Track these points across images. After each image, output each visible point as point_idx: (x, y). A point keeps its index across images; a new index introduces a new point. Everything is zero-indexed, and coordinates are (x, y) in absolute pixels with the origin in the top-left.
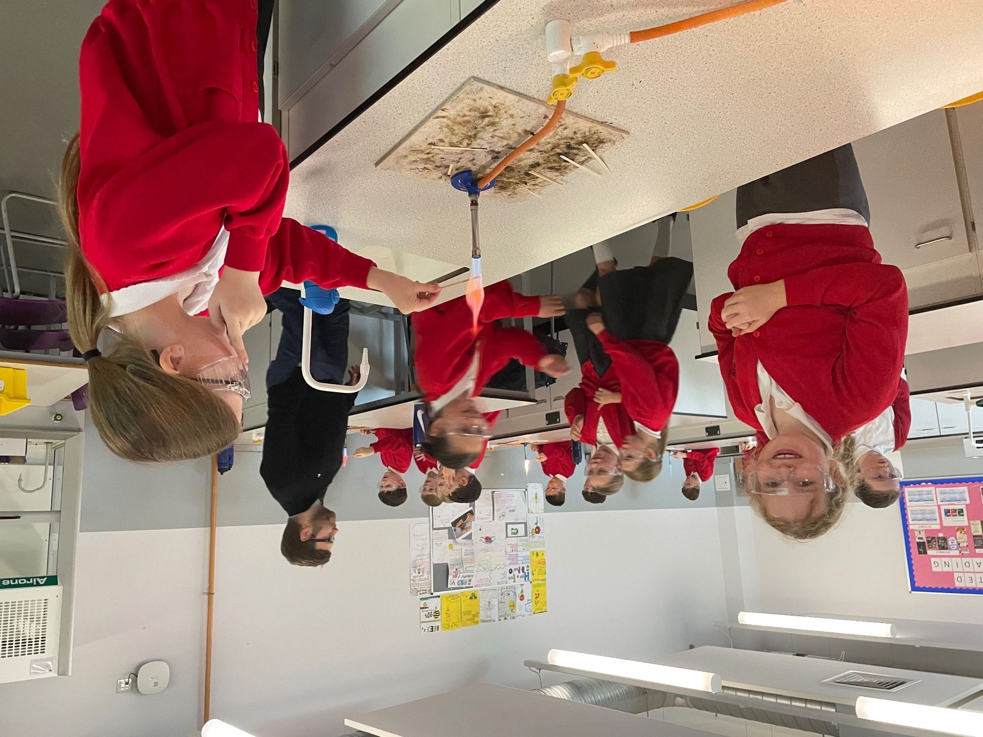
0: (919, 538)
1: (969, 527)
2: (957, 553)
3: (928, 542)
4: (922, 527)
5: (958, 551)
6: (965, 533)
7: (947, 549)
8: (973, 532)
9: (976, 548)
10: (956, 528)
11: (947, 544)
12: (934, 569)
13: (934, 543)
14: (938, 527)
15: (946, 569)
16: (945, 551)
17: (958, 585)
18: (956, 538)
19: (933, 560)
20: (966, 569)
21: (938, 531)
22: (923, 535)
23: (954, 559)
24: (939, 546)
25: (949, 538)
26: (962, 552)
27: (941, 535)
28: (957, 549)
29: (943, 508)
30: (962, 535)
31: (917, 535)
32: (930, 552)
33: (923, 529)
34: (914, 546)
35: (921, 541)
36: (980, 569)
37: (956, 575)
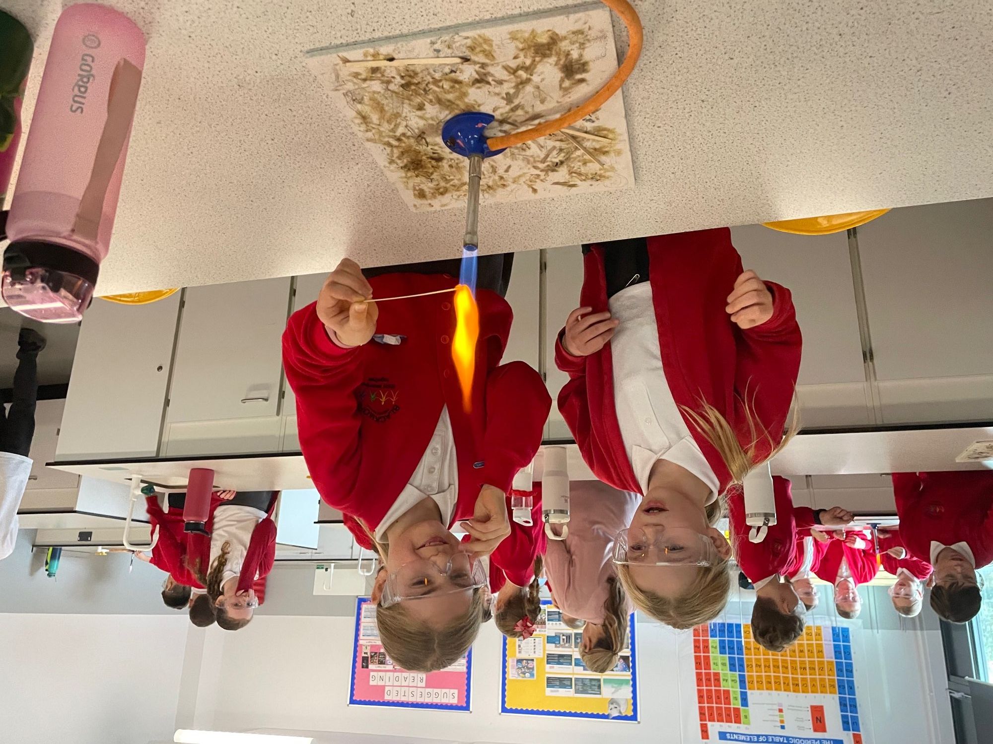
0: (365, 653)
2: (390, 667)
3: (372, 657)
4: (369, 642)
7: (384, 664)
12: (372, 683)
13: (376, 658)
15: (381, 683)
16: (383, 666)
17: (387, 698)
19: (372, 674)
20: (396, 683)
22: (368, 651)
23: (388, 674)
24: (379, 661)
31: (364, 650)
32: (371, 666)
33: (370, 644)
34: (359, 660)
35: (366, 655)
36: (406, 684)
37: (387, 689)
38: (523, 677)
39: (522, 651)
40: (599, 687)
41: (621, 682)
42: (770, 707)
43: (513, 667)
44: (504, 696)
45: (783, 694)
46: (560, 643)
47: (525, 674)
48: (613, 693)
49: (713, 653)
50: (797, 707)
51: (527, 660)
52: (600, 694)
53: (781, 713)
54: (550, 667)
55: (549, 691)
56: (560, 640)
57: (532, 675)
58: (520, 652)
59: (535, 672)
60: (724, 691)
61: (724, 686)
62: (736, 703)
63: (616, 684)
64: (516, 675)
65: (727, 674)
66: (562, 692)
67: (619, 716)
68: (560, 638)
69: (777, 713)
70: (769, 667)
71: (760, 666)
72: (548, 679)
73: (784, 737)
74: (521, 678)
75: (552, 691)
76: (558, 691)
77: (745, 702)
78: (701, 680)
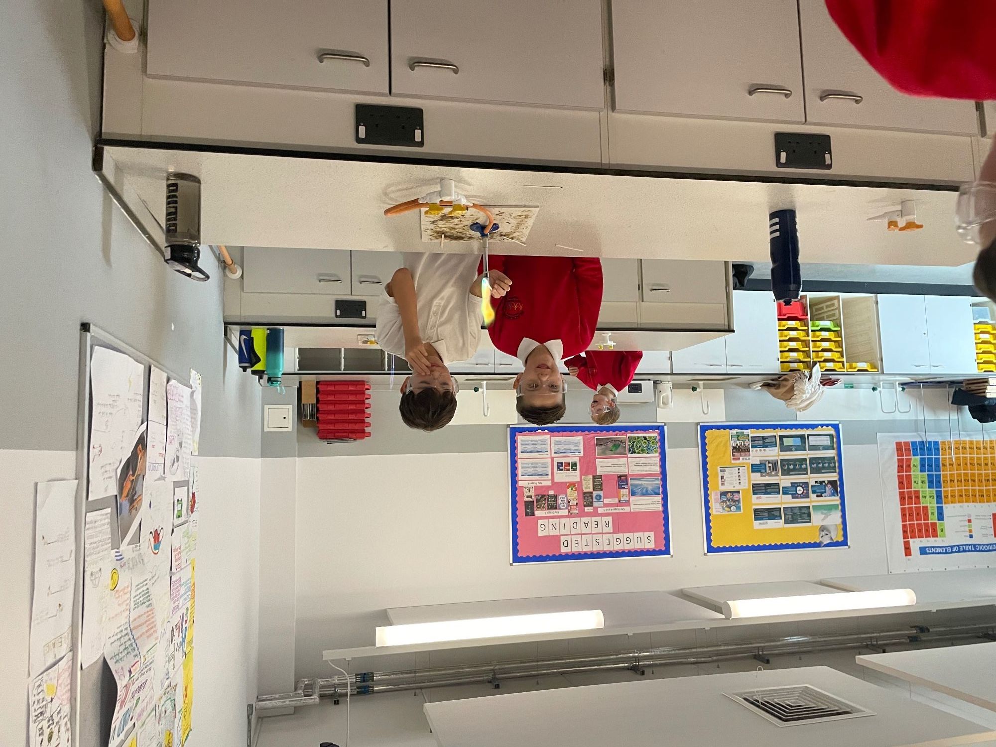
0: (528, 497)
1: (580, 483)
2: (565, 512)
3: (538, 500)
4: (532, 483)
5: (567, 511)
6: (576, 490)
7: (556, 508)
8: (584, 489)
9: (585, 506)
10: (568, 484)
11: (557, 504)
12: (541, 533)
13: (544, 502)
14: (549, 483)
15: (553, 532)
16: (554, 511)
17: (564, 550)
18: (566, 496)
19: (540, 522)
20: (574, 531)
21: (548, 488)
22: (532, 493)
23: (563, 521)
24: (549, 505)
25: (559, 495)
26: (571, 512)
27: (551, 493)
28: (566, 508)
29: (556, 461)
30: (573, 492)
31: (526, 493)
32: (538, 513)
33: (533, 485)
34: (521, 507)
35: (530, 499)
36: (588, 530)
37: (563, 539)
38: (728, 512)
39: (726, 483)
40: (809, 515)
41: (830, 508)
42: (961, 518)
43: (716, 501)
44: (709, 534)
45: (971, 505)
46: (766, 471)
47: (730, 508)
48: (823, 520)
49: (914, 471)
50: (982, 516)
51: (732, 492)
52: (810, 522)
53: (970, 524)
54: (757, 498)
55: (757, 524)
56: (766, 468)
57: (738, 508)
58: (723, 484)
59: (741, 504)
60: (923, 507)
61: (923, 503)
62: (933, 518)
63: (825, 510)
64: (721, 510)
65: (926, 491)
66: (772, 524)
67: (830, 543)
68: (765, 466)
69: (967, 523)
70: (961, 481)
71: (953, 481)
72: (755, 510)
73: (972, 545)
74: (727, 513)
75: (760, 524)
76: (767, 523)
77: (941, 516)
78: (904, 498)
